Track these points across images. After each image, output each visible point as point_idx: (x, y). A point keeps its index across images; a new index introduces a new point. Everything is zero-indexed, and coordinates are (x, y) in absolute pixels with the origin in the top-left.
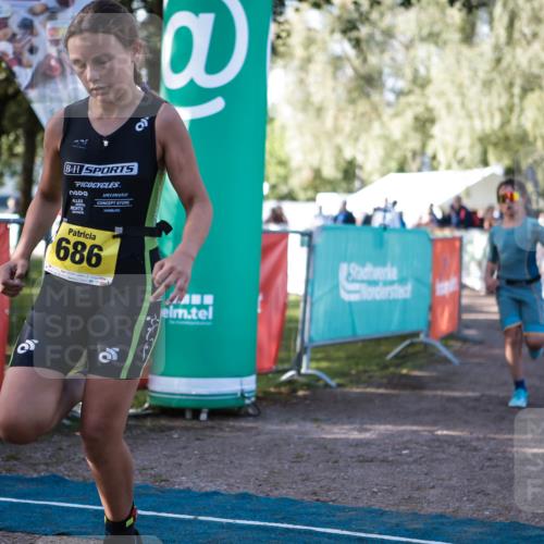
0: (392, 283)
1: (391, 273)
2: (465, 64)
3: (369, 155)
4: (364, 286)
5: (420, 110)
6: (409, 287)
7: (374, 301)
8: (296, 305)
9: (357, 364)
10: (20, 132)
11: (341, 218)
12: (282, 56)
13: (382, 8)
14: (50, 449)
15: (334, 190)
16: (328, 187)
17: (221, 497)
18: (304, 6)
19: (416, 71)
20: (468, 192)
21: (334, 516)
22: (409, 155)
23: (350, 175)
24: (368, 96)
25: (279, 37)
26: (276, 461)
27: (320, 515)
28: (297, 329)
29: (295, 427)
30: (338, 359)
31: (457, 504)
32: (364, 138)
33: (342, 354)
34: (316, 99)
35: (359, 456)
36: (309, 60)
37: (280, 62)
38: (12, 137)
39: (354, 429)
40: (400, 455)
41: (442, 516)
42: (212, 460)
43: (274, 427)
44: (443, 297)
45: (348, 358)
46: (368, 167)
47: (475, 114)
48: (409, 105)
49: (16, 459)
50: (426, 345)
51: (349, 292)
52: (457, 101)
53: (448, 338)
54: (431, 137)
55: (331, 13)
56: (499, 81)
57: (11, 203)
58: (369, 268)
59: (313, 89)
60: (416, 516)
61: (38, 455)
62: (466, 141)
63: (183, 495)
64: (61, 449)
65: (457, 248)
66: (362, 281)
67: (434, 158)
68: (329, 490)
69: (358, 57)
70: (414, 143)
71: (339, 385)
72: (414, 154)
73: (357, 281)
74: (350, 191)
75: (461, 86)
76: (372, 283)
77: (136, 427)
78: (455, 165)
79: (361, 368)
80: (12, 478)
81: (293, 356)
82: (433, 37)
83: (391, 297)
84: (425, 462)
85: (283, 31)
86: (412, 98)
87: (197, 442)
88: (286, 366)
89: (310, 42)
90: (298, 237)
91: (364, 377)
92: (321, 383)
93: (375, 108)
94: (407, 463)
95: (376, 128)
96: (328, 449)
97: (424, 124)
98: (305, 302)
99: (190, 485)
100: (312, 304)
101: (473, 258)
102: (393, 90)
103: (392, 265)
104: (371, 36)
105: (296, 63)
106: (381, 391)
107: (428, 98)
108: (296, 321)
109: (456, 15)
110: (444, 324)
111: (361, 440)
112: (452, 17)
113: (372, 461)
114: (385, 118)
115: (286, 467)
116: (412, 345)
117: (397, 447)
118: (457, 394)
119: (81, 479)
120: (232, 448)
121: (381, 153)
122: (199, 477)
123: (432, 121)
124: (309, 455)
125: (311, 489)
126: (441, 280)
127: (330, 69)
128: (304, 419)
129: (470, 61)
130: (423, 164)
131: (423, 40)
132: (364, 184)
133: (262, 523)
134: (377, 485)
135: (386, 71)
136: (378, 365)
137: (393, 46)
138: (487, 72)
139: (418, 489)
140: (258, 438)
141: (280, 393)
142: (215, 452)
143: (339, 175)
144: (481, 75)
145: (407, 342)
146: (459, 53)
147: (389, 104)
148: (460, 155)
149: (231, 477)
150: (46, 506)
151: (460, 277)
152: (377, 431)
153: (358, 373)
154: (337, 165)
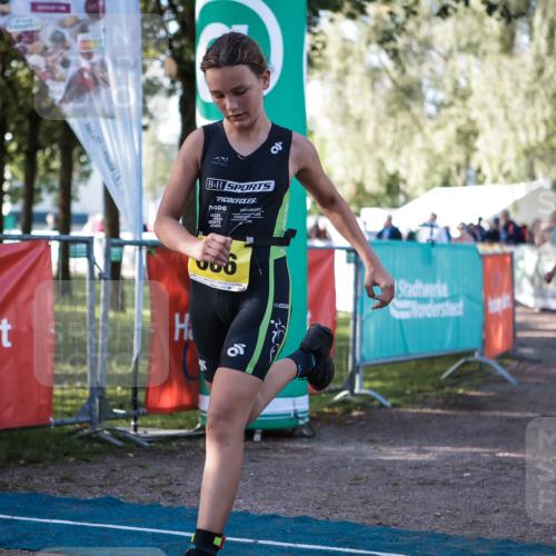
0: (443, 300)
1: (442, 290)
2: (506, 75)
3: (413, 169)
4: (414, 303)
5: (462, 122)
6: (461, 305)
7: (426, 318)
8: (345, 323)
9: (411, 384)
10: (55, 146)
11: (387, 233)
12: (319, 67)
13: (419, 18)
14: (103, 471)
15: (378, 205)
16: (373, 202)
17: (279, 521)
18: (339, 16)
19: (456, 82)
20: (516, 206)
21: (397, 540)
22: (454, 168)
23: (393, 189)
24: (408, 108)
25: (314, 48)
26: (334, 484)
27: (383, 539)
28: (347, 347)
29: (351, 448)
30: (392, 378)
31: (524, 529)
32: (406, 151)
33: (395, 374)
34: (356, 111)
35: (419, 479)
36: (346, 72)
37: (317, 74)
38: (48, 152)
39: (412, 451)
40: (463, 477)
41: (508, 541)
42: (269, 483)
43: (330, 449)
44: (497, 314)
45: (402, 377)
46: (412, 181)
47: (519, 126)
48: (451, 117)
49: (71, 481)
50: (481, 364)
51: (399, 310)
52: (500, 113)
53: (504, 357)
54: (476, 150)
55: (366, 23)
56: (542, 93)
57: (50, 219)
58: (418, 285)
59: (351, 102)
60: (482, 541)
61: (92, 476)
62: (511, 154)
63: (241, 518)
64: (114, 470)
65: (508, 264)
66: (412, 299)
67: (479, 171)
68: (390, 514)
69: (396, 68)
70: (458, 156)
71: (394, 406)
72: (459, 168)
73: (408, 299)
74: (395, 206)
75: (503, 98)
76: (423, 300)
77: (189, 448)
78: (501, 179)
79: (415, 387)
80: (66, 501)
81: (346, 376)
82: (472, 48)
83: (443, 315)
84: (488, 485)
85: (318, 42)
86: (453, 111)
87: (252, 464)
88: (339, 386)
89: (346, 53)
90: (344, 253)
91: (421, 397)
92: (376, 403)
93: (416, 121)
94: (468, 486)
95: (418, 141)
96: (387, 472)
97: (467, 136)
98: (355, 320)
99: (248, 508)
100: (362, 323)
101: (524, 274)
102: (434, 103)
103: (442, 282)
104: (408, 47)
105: (333, 75)
106: (438, 411)
107: (470, 110)
108: (347, 339)
109: (494, 24)
110: (499, 342)
111: (420, 462)
112: (491, 27)
113: (432, 484)
114: (427, 130)
115: (345, 489)
116: (466, 364)
117: (458, 469)
118: (516, 415)
119: (137, 502)
120: (288, 470)
121: (424, 166)
122: (256, 500)
123: (476, 134)
124: (367, 478)
125: (371, 512)
126: (493, 298)
127: (367, 82)
128: (360, 440)
129: (511, 72)
130: (468, 177)
131: (461, 50)
132: (408, 199)
133: (324, 548)
134: (439, 508)
135: (426, 82)
136: (433, 384)
137: (431, 57)
138: (529, 83)
139: (482, 513)
140: (315, 459)
141: (334, 414)
142: (271, 474)
143: (383, 190)
144: (524, 86)
145: (462, 361)
146: (500, 64)
147: (430, 117)
148: (506, 168)
149: (290, 500)
150: (103, 529)
151: (513, 295)
152: (436, 452)
153: (413, 392)
154: (380, 180)
